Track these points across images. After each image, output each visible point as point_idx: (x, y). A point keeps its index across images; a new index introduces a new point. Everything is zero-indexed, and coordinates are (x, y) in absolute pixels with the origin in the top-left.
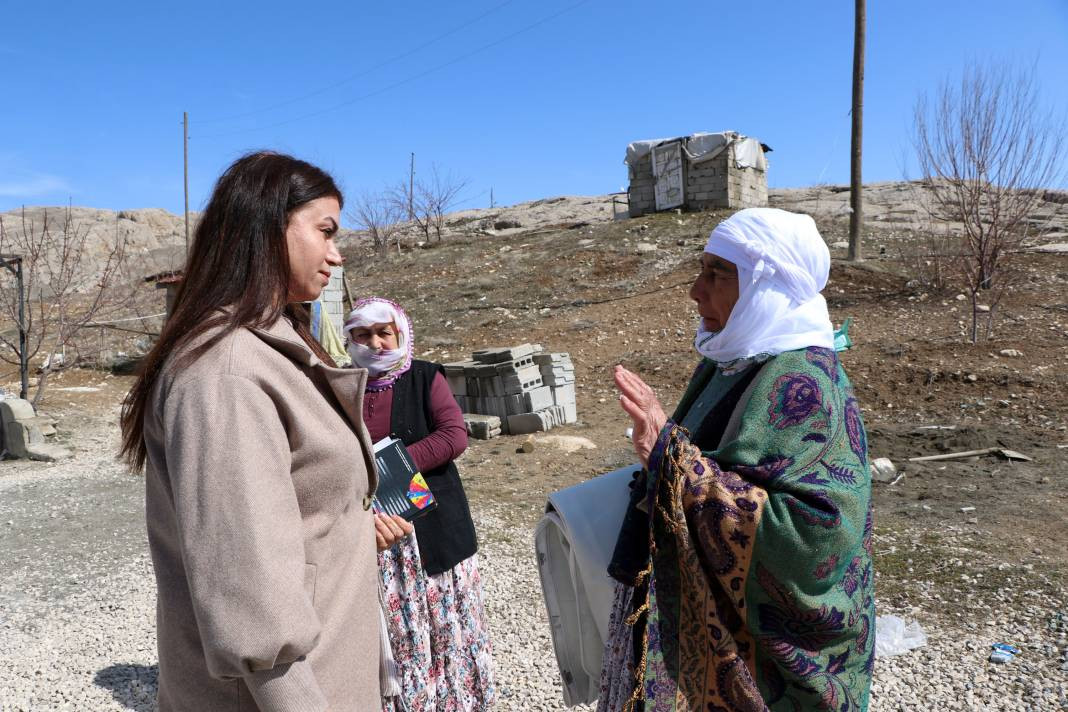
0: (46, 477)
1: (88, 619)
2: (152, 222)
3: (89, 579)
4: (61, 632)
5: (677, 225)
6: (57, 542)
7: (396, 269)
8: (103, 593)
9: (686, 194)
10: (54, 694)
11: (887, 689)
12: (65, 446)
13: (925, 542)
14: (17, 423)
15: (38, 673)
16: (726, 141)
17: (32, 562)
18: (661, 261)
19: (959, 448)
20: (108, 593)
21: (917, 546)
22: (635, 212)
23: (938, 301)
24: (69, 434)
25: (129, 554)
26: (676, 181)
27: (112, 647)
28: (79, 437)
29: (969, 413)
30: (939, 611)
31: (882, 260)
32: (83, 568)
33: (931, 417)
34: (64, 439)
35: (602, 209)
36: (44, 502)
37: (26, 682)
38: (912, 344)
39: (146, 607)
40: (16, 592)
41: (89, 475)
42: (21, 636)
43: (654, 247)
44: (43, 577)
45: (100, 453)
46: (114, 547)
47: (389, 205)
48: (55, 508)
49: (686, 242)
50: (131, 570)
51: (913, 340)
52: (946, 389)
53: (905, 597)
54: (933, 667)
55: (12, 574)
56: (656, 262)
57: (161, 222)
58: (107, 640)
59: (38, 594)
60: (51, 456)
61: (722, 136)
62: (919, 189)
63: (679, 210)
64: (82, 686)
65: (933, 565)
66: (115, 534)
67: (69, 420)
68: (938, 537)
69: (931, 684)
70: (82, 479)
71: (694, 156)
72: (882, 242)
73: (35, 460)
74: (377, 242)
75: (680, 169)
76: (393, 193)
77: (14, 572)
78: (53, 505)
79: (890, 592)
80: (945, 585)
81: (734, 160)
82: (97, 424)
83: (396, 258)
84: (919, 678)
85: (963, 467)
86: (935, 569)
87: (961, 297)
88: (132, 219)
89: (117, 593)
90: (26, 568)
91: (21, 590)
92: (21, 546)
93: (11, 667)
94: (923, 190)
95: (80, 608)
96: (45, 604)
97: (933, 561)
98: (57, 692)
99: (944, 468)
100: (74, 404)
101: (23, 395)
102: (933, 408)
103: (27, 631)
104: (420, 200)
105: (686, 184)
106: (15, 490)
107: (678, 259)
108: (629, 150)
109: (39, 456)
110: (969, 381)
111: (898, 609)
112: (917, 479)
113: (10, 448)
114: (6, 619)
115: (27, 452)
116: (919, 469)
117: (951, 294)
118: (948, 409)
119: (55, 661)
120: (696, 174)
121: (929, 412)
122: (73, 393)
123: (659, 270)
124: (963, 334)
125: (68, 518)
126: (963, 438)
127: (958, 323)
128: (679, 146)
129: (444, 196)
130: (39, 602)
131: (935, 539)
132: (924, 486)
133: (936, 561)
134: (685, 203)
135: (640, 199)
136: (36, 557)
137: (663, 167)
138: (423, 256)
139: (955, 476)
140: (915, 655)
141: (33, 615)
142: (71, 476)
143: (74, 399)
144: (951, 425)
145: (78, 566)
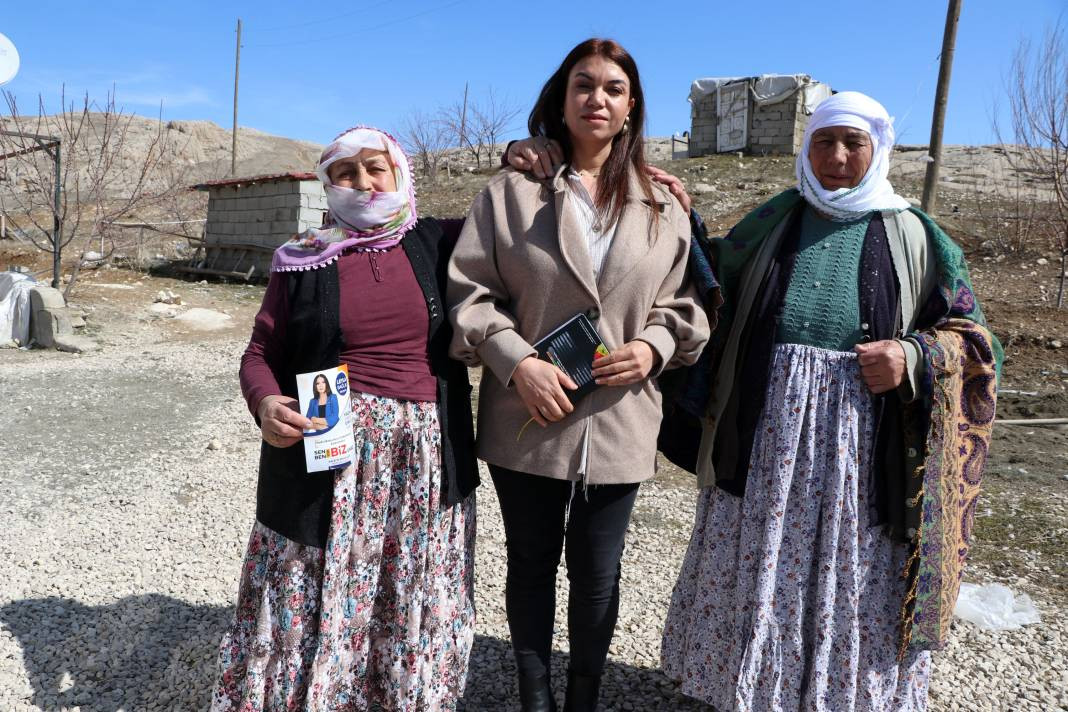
0: (71, 368)
1: (96, 511)
2: (201, 135)
3: (102, 471)
4: (67, 522)
5: (738, 168)
6: (73, 431)
7: (444, 191)
8: (115, 487)
9: (749, 138)
10: (50, 587)
11: (1000, 669)
12: (94, 338)
13: (1027, 508)
14: (47, 312)
15: (35, 563)
16: (797, 84)
17: (45, 449)
18: (719, 203)
19: (1046, 414)
20: (120, 487)
21: (1017, 511)
22: (694, 152)
23: (1017, 263)
24: (98, 328)
25: (146, 449)
26: (740, 123)
27: (119, 543)
28: (109, 331)
29: (1053, 381)
30: (1050, 586)
31: (956, 218)
32: (97, 459)
33: (1008, 382)
34: (94, 332)
35: (658, 150)
36: (65, 391)
37: (22, 571)
38: (989, 304)
39: (158, 504)
40: (24, 477)
41: (114, 368)
42: (23, 522)
43: (713, 189)
44: (54, 465)
45: (128, 349)
46: (132, 441)
47: (441, 126)
48: (76, 397)
49: (746, 186)
50: (148, 465)
51: (990, 300)
52: (1025, 353)
53: (1008, 565)
54: (1053, 649)
55: (23, 459)
56: (715, 204)
57: (209, 135)
58: (113, 536)
59: (46, 481)
60: (77, 347)
61: (793, 79)
62: (991, 154)
63: (741, 154)
64: (81, 582)
65: (1038, 533)
66: (135, 428)
67: (99, 314)
68: (1040, 503)
69: (1053, 669)
70: (107, 371)
71: (761, 98)
72: (954, 201)
73: (61, 350)
74: (427, 165)
75: (746, 111)
76: (447, 115)
77: (26, 458)
78: (74, 394)
79: (989, 558)
80: (1054, 557)
81: (803, 105)
82: (127, 320)
83: (445, 181)
84: (1038, 660)
85: (1053, 434)
86: (1040, 538)
87: (1042, 261)
88: (181, 130)
89: (129, 488)
90: (38, 454)
91: (30, 476)
92: (36, 432)
93: (8, 555)
94: (995, 155)
95: (89, 500)
96: (53, 492)
97: (1038, 530)
98: (53, 586)
99: (1032, 433)
100: (106, 299)
101: (54, 285)
102: (1011, 372)
103: (30, 518)
104: (474, 124)
105: (751, 127)
106: (37, 377)
107: (738, 202)
108: (693, 87)
109: (67, 347)
110: (1052, 347)
111: (1001, 578)
112: (1004, 441)
113: (39, 338)
114: (10, 504)
115: (54, 342)
116: (1004, 432)
117: (1032, 257)
118: (1028, 375)
119: (55, 553)
120: (762, 117)
121: (1006, 376)
122: (107, 288)
123: (716, 211)
124: (1044, 299)
125: (88, 409)
126: (1050, 404)
127: (1038, 287)
128: (746, 87)
129: (499, 121)
130: (47, 490)
131: (1037, 506)
132: (1012, 449)
133: (1042, 530)
134: (747, 146)
135: (699, 138)
136: (50, 444)
137: (728, 107)
138: (472, 181)
139: (1045, 443)
140: (1028, 632)
141: (39, 502)
142: (96, 368)
143: (108, 295)
144: (1031, 391)
145: (92, 457)
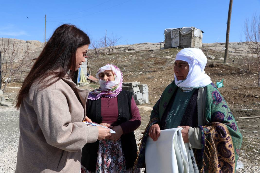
0: (6, 111)
2: (35, 44)
3: (18, 138)
4: (11, 151)
6: (9, 128)
7: (101, 60)
9: (180, 43)
10: (9, 168)
12: (11, 102)
15: (4, 162)
16: (192, 29)
17: (3, 133)
18: (172, 61)
19: (253, 115)
22: (166, 48)
23: (248, 75)
26: (177, 40)
29: (256, 106)
30: (247, 159)
31: (233, 64)
32: (16, 135)
33: (245, 107)
34: (11, 101)
35: (157, 46)
36: (5, 117)
37: (1, 164)
38: (241, 87)
43: (170, 57)
44: (6, 137)
47: (100, 43)
48: (8, 119)
51: (241, 86)
52: (250, 99)
56: (171, 61)
57: (38, 44)
59: (4, 141)
60: (7, 105)
61: (190, 28)
62: (244, 45)
63: (178, 48)
65: (245, 146)
67: (12, 96)
70: (16, 112)
71: (183, 33)
72: (233, 59)
74: (96, 53)
75: (179, 37)
76: (101, 39)
80: (249, 152)
81: (193, 35)
83: (101, 57)
85: (254, 120)
87: (255, 74)
88: (30, 43)
94: (246, 45)
95: (16, 145)
96: (6, 144)
97: (245, 145)
99: (249, 120)
100: (14, 92)
101: (0, 89)
103: (1, 151)
104: (108, 42)
105: (180, 41)
108: (165, 31)
109: (4, 105)
110: (256, 97)
112: (241, 123)
115: (1, 104)
116: (242, 120)
117: (252, 73)
118: (250, 105)
119: (9, 159)
120: (183, 38)
121: (245, 105)
122: (13, 88)
123: (172, 63)
124: (255, 84)
125: (12, 122)
126: (254, 113)
127: (254, 81)
128: (179, 30)
129: (115, 41)
130: (4, 143)
131: (246, 139)
132: (243, 125)
133: (246, 145)
134: (179, 46)
135: (167, 44)
136: (3, 132)
137: (174, 36)
138: (108, 57)
139: (252, 123)
140: (240, 170)
141: (3, 147)
142: (13, 111)
143: (14, 90)
144: (251, 109)
145: (15, 134)
